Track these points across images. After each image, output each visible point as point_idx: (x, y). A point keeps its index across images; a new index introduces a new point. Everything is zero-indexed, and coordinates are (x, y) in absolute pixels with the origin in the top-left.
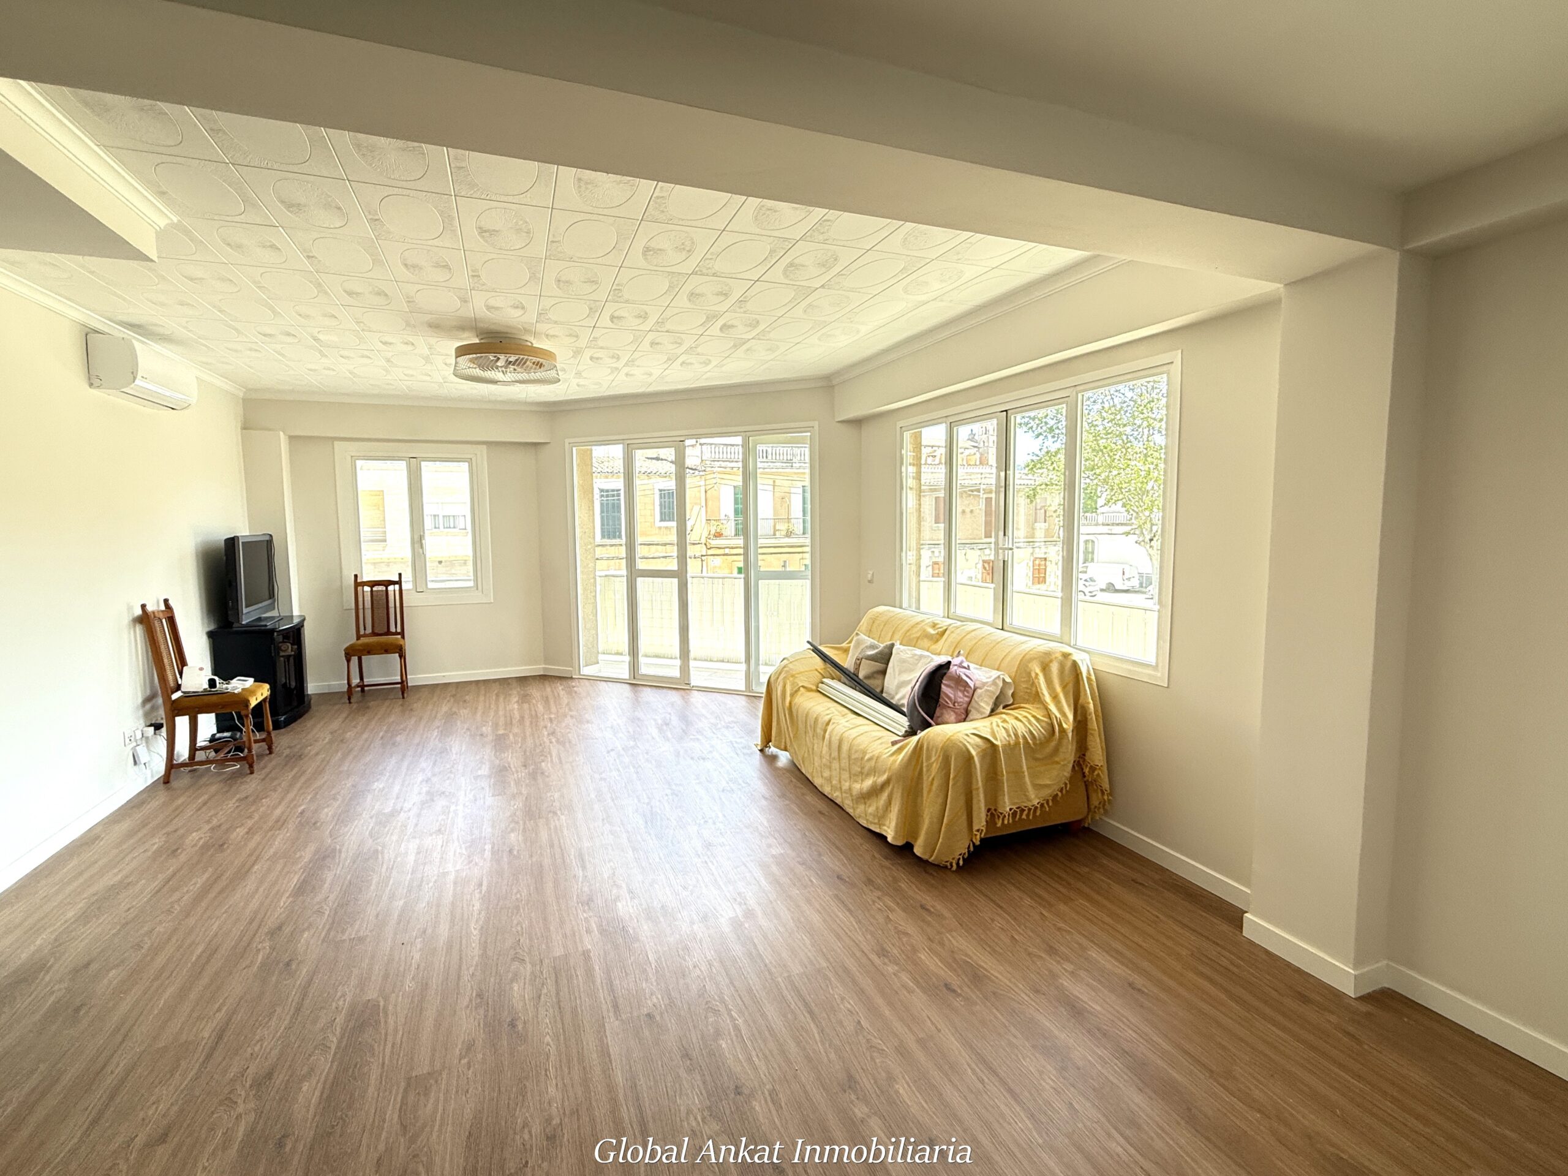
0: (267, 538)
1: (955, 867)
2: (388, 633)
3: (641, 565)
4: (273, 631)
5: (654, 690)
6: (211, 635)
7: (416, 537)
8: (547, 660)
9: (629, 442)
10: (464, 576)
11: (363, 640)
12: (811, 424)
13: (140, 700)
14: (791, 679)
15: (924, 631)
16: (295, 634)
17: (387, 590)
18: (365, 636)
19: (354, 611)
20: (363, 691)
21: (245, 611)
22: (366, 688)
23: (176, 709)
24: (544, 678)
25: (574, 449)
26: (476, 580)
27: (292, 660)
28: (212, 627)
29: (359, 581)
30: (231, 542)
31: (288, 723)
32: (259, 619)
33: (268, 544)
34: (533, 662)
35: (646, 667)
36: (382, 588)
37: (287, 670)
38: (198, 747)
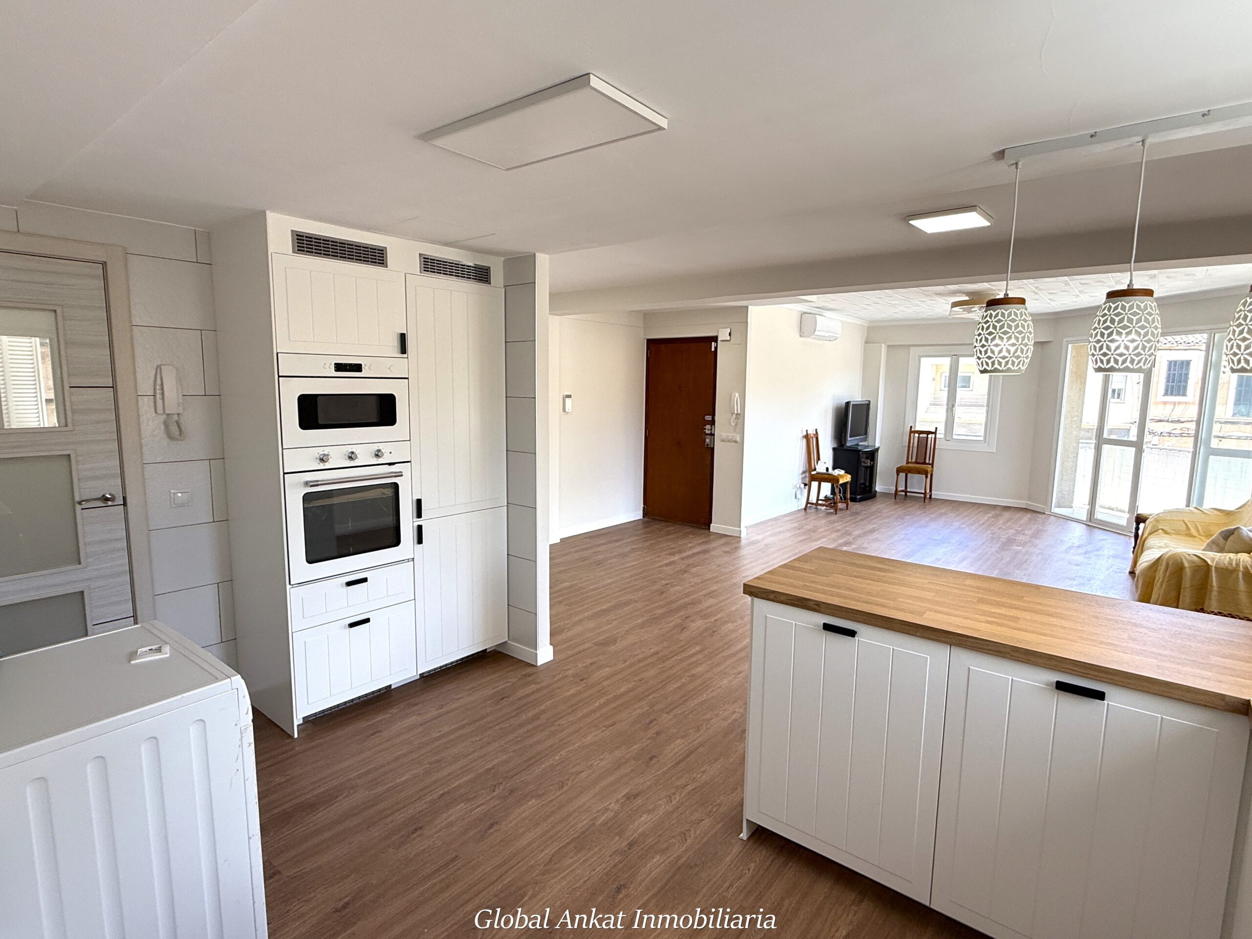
0: (867, 402)
2: (924, 463)
3: (1108, 435)
4: (860, 451)
6: (834, 449)
7: (950, 406)
10: (978, 433)
11: (910, 465)
16: (872, 455)
17: (927, 437)
18: (911, 463)
19: (907, 448)
20: (906, 495)
21: (849, 439)
22: (908, 494)
23: (813, 478)
24: (1022, 509)
25: (1070, 346)
26: (985, 437)
27: (869, 469)
28: (835, 446)
29: (913, 430)
30: (848, 403)
31: (861, 500)
32: (858, 445)
33: (868, 405)
34: (1019, 499)
35: (1100, 514)
36: (925, 435)
37: (865, 475)
38: (820, 498)
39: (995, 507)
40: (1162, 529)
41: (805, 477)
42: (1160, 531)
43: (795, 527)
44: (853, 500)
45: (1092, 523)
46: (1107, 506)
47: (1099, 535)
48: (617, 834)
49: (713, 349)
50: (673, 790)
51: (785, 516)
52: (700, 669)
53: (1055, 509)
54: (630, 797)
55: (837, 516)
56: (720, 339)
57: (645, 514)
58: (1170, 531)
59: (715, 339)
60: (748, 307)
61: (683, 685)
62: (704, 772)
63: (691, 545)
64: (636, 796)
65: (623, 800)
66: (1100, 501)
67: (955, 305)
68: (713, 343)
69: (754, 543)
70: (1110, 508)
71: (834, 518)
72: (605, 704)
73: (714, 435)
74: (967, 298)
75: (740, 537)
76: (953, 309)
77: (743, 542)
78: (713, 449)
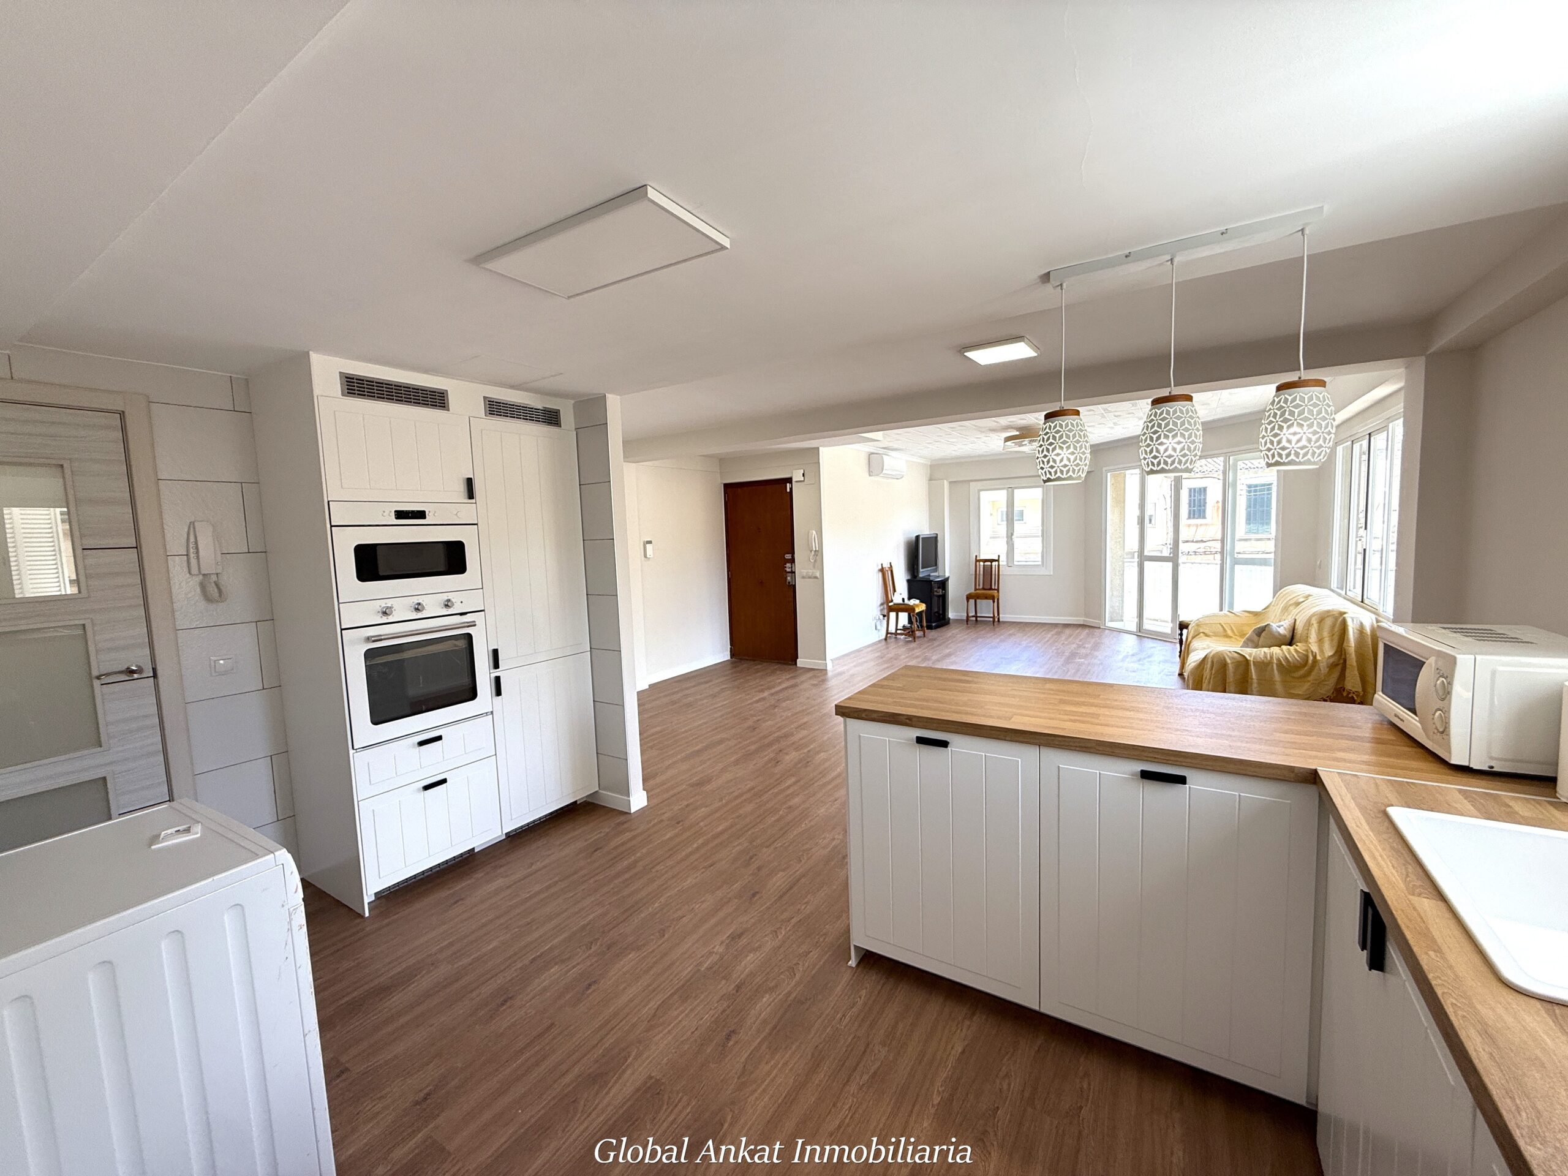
0: (935, 535)
2: (991, 589)
3: (1149, 552)
4: (932, 581)
6: (908, 581)
7: (1010, 535)
8: (1087, 615)
9: (1144, 471)
10: (1036, 558)
13: (879, 603)
16: (943, 584)
17: (991, 565)
18: (979, 589)
19: (974, 576)
20: (976, 620)
21: (921, 570)
22: (978, 619)
23: (891, 609)
24: (1083, 626)
25: (1109, 474)
26: (1043, 561)
27: (941, 598)
28: (909, 578)
29: (978, 558)
30: (917, 537)
31: (937, 627)
32: (929, 575)
33: (936, 538)
34: (1076, 616)
35: (1148, 625)
36: (989, 563)
37: (938, 604)
38: (899, 628)
39: (1056, 625)
40: (1203, 633)
41: (884, 608)
42: (1202, 634)
43: (877, 657)
44: (929, 627)
45: (1141, 633)
46: (1153, 618)
47: (1149, 643)
48: (724, 978)
49: (788, 490)
50: (778, 925)
51: (868, 646)
52: (796, 800)
53: (1109, 623)
54: (736, 937)
55: (916, 643)
56: (794, 480)
57: (732, 655)
58: (1211, 634)
59: (789, 480)
60: (818, 448)
61: (782, 818)
62: (807, 903)
63: (780, 681)
64: (740, 936)
65: (727, 941)
66: (1146, 615)
67: (1007, 439)
68: (788, 484)
69: (840, 674)
70: (1154, 620)
71: (913, 645)
72: (704, 844)
73: (794, 572)
74: (1018, 433)
75: (826, 670)
76: (1006, 443)
77: (830, 674)
78: (794, 587)
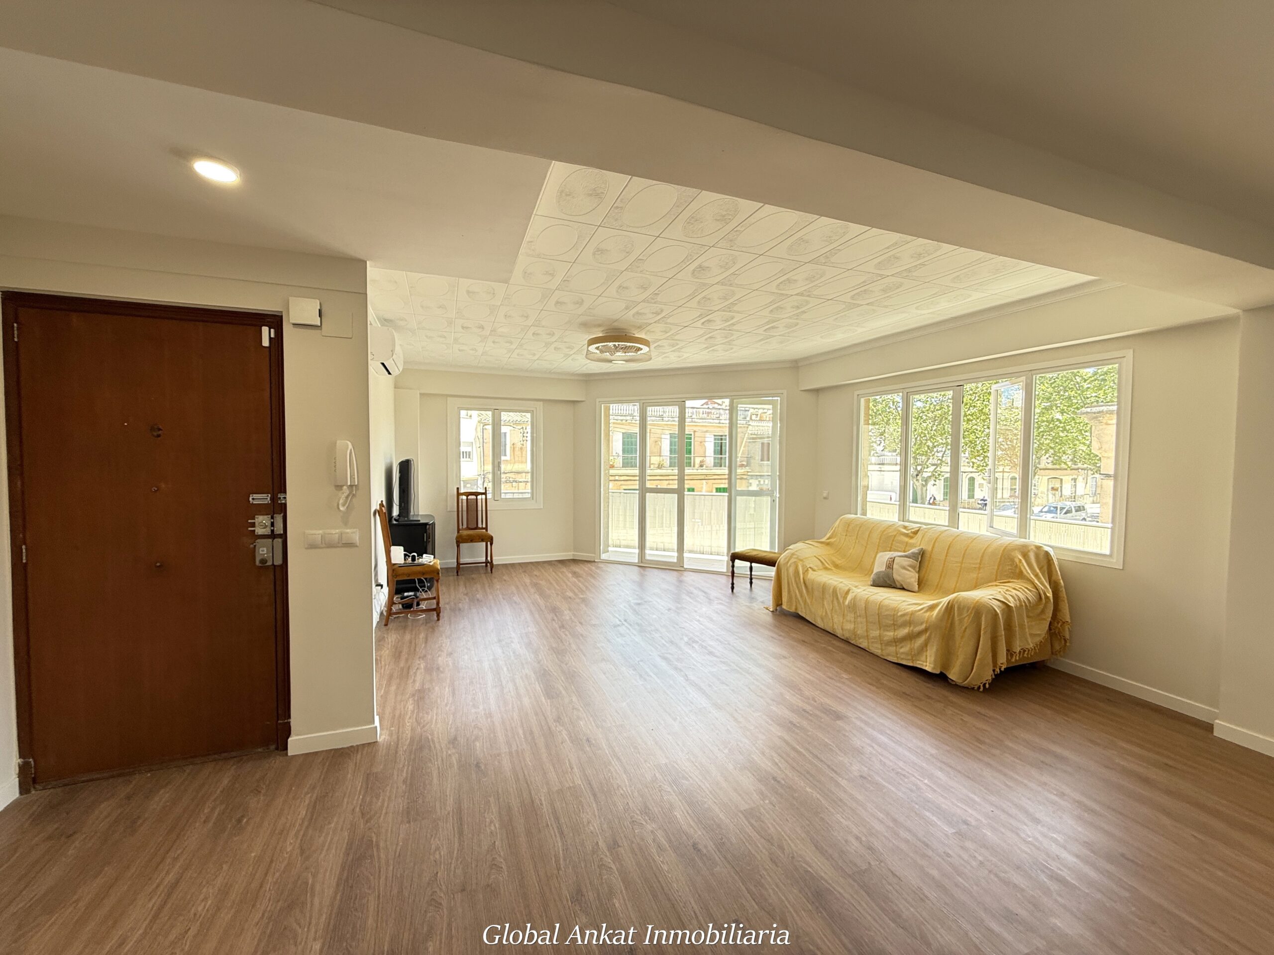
1: (982, 689)
2: (477, 528)
3: (649, 485)
5: (660, 571)
6: (391, 525)
7: (496, 463)
8: (576, 549)
9: (643, 401)
10: (525, 490)
11: (462, 532)
12: (781, 391)
14: (801, 562)
15: (899, 531)
17: (477, 499)
18: (463, 529)
23: (395, 575)
24: (575, 561)
25: (603, 405)
26: (532, 493)
27: (431, 544)
29: (459, 491)
34: (566, 551)
45: (643, 563)
49: (269, 340)
53: (604, 555)
56: (287, 321)
57: (30, 782)
59: (276, 321)
60: (364, 262)
68: (265, 330)
73: (284, 536)
75: (377, 742)
78: (281, 569)
